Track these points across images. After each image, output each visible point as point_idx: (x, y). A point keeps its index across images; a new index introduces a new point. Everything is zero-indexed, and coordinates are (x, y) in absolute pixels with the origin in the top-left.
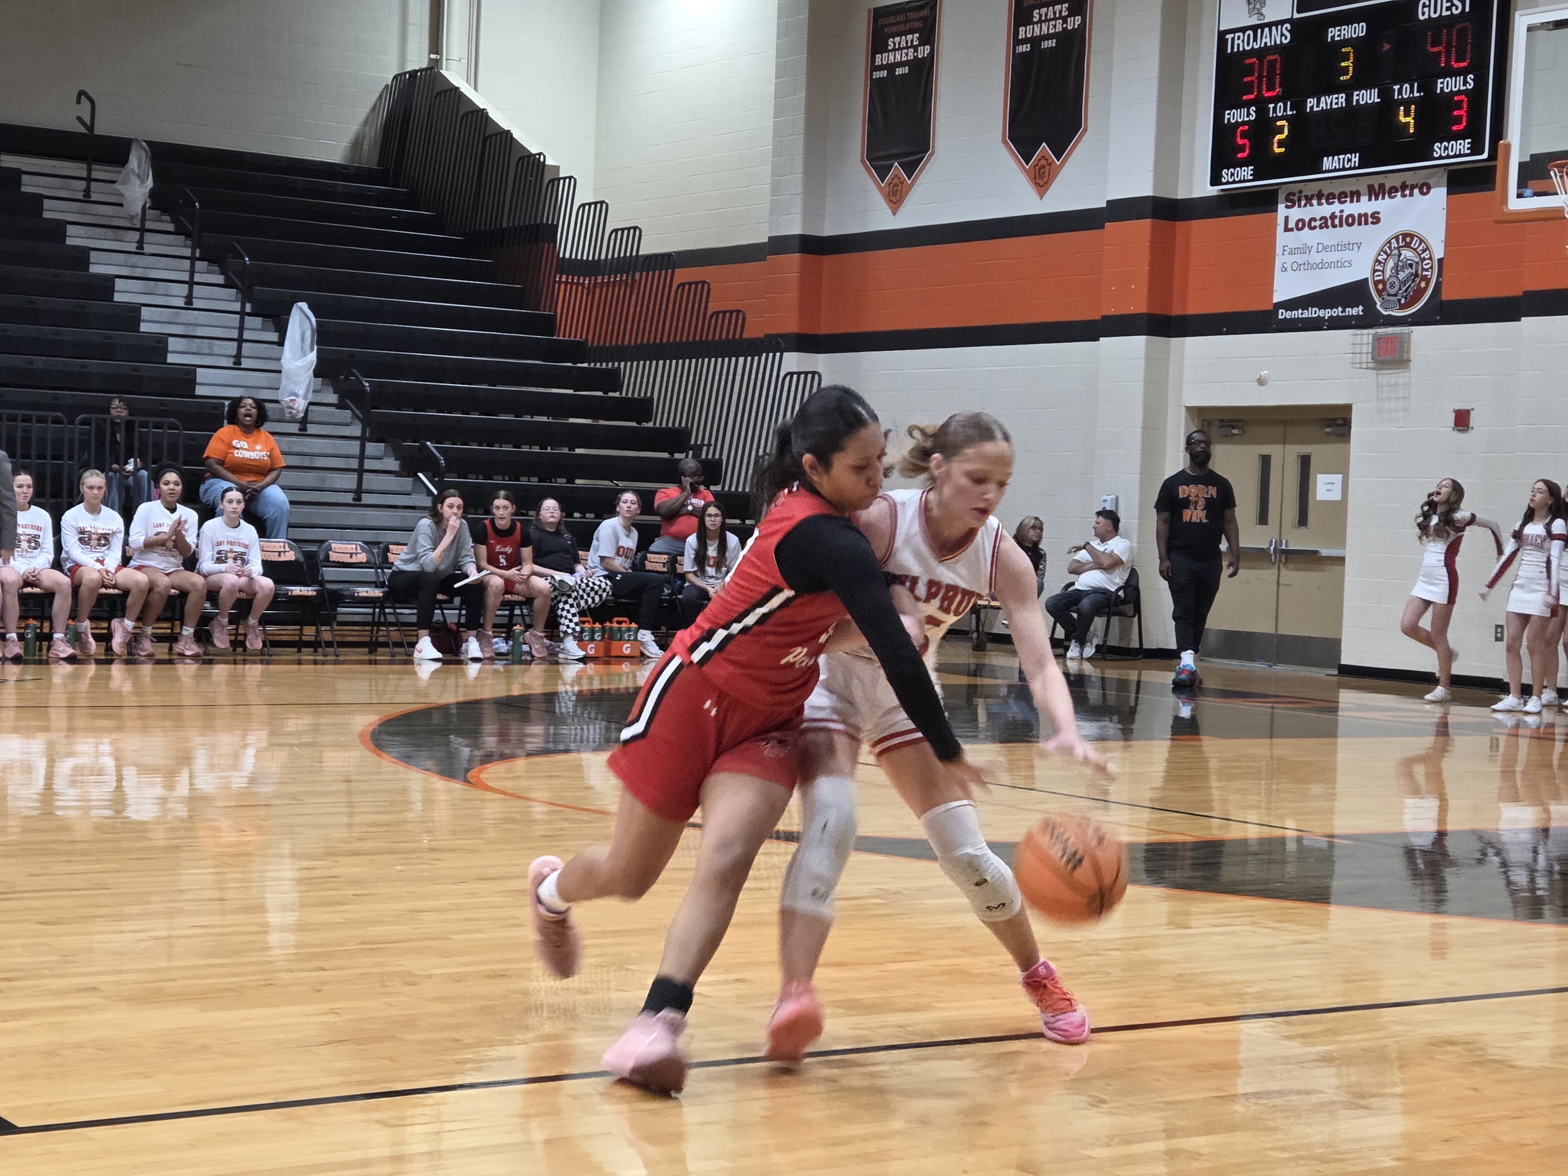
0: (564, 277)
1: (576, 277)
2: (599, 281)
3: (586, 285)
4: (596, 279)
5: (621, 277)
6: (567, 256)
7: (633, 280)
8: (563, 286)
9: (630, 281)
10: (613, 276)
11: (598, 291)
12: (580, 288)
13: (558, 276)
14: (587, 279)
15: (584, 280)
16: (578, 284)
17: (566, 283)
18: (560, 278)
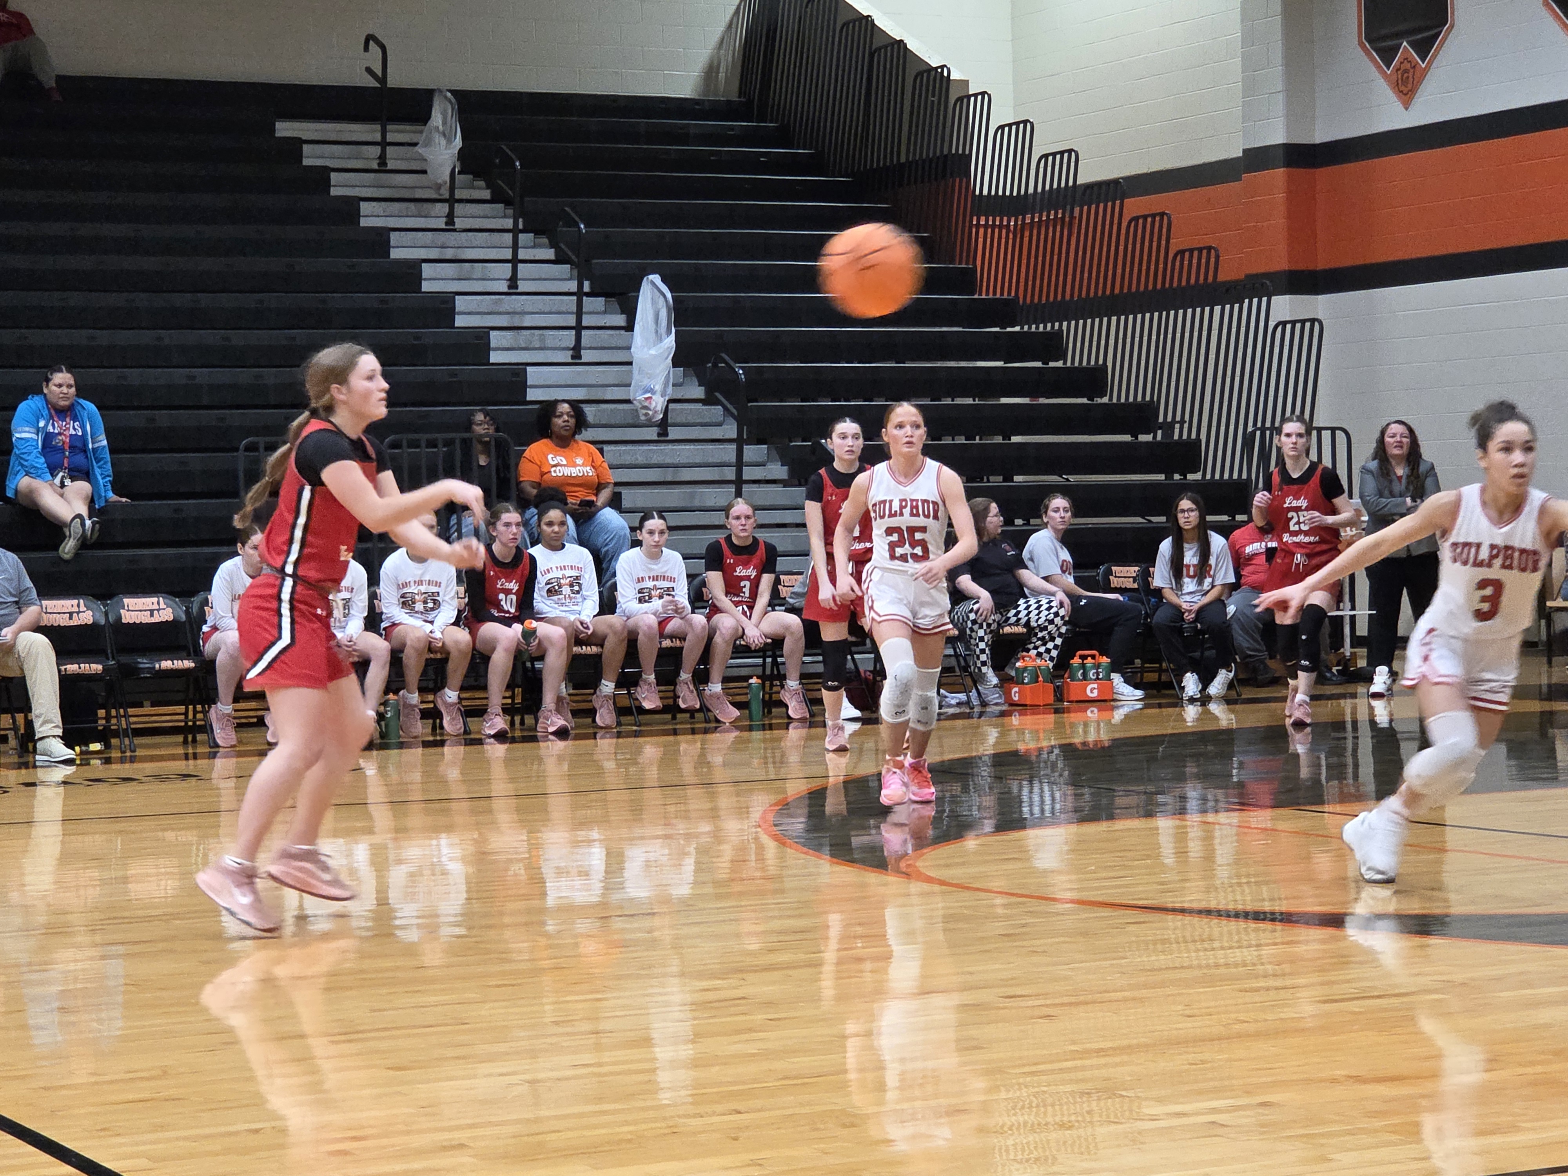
0: (983, 219)
1: (998, 219)
2: (1028, 221)
3: (1012, 228)
4: (1024, 219)
5: (1056, 214)
6: (985, 192)
7: (1072, 217)
8: (982, 231)
9: (1067, 219)
10: (1045, 214)
11: (1027, 234)
12: (1004, 231)
13: (975, 218)
14: (1013, 219)
15: (1009, 221)
16: (1001, 227)
17: (986, 226)
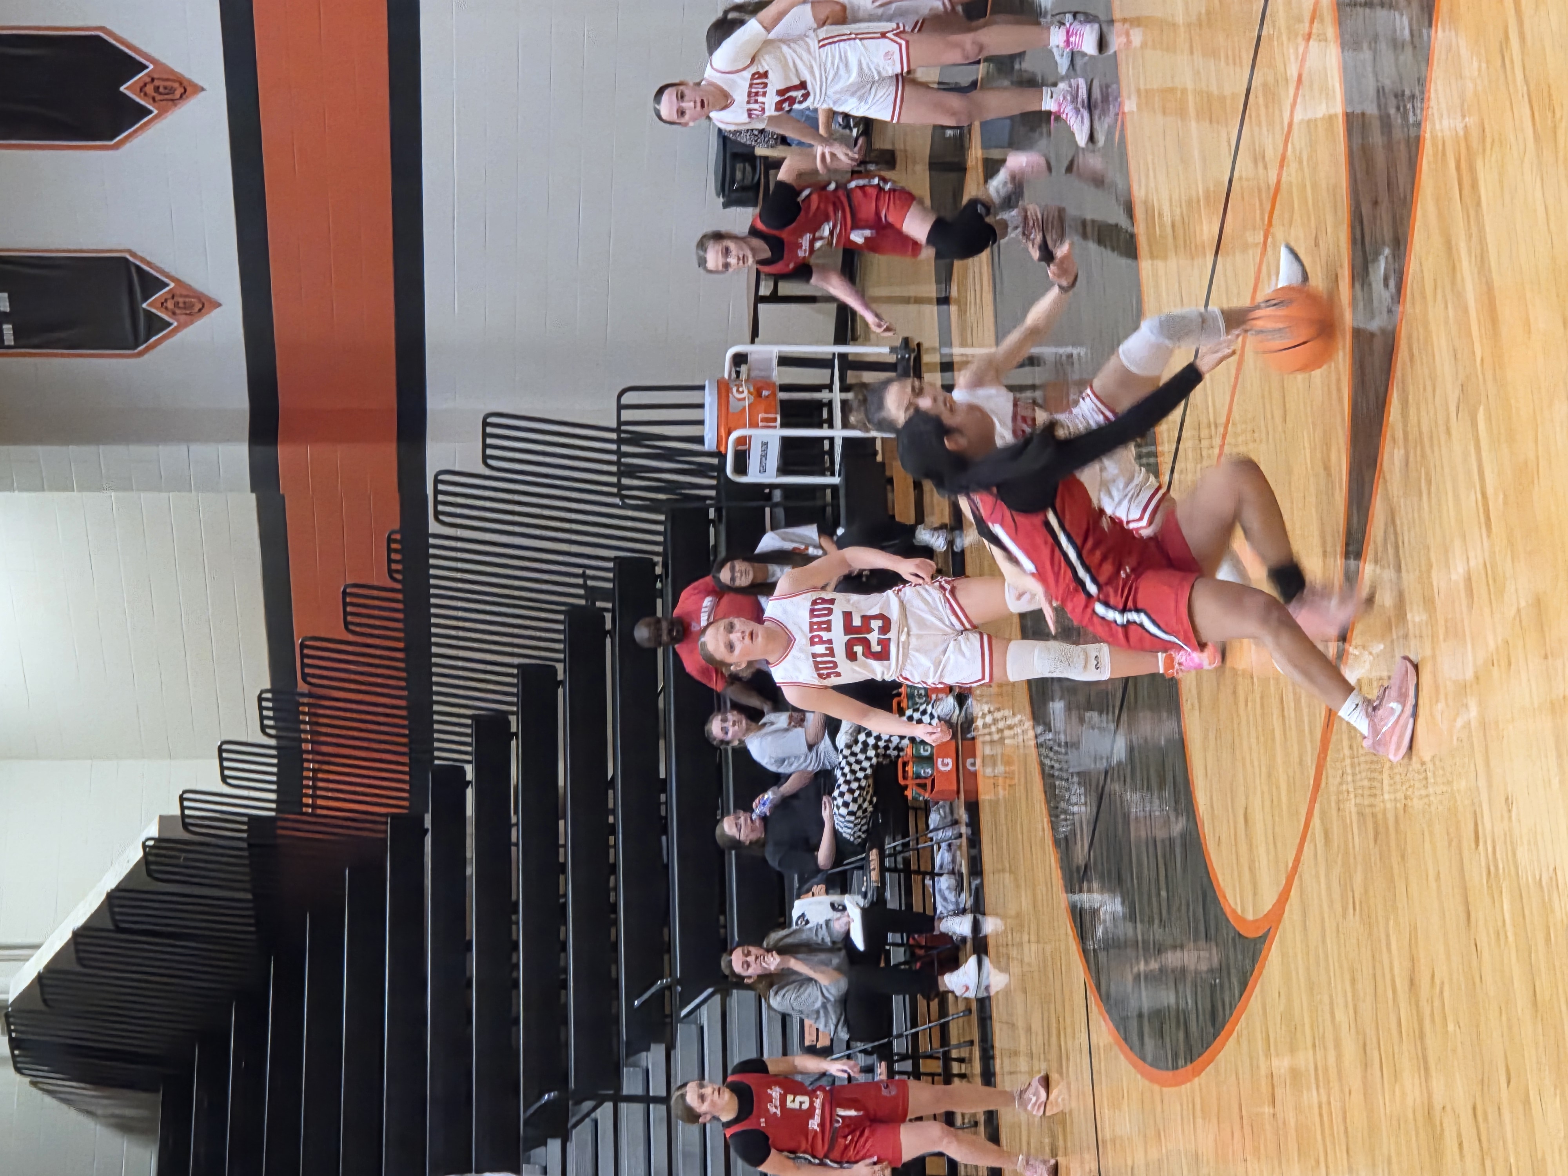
0: (305, 800)
1: (305, 782)
2: (310, 747)
3: (317, 766)
4: (308, 752)
5: (304, 714)
6: (273, 796)
7: (310, 695)
8: (320, 802)
9: (311, 701)
10: (302, 727)
11: (324, 749)
12: (320, 775)
13: (304, 809)
14: (306, 765)
15: (309, 769)
16: (314, 779)
17: (314, 796)
18: (307, 805)
